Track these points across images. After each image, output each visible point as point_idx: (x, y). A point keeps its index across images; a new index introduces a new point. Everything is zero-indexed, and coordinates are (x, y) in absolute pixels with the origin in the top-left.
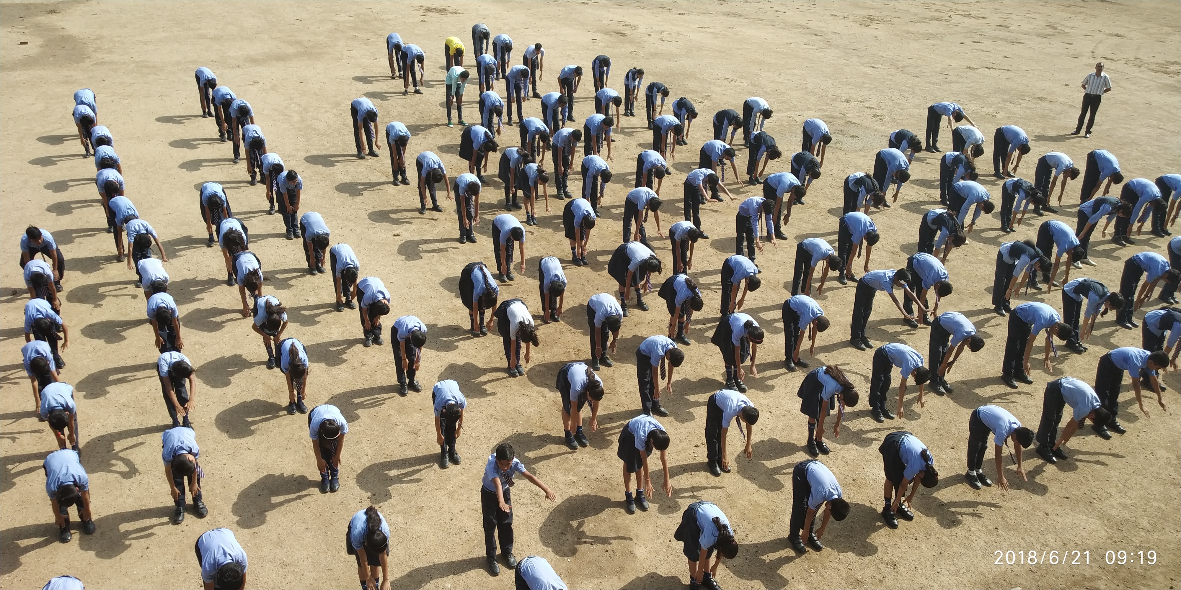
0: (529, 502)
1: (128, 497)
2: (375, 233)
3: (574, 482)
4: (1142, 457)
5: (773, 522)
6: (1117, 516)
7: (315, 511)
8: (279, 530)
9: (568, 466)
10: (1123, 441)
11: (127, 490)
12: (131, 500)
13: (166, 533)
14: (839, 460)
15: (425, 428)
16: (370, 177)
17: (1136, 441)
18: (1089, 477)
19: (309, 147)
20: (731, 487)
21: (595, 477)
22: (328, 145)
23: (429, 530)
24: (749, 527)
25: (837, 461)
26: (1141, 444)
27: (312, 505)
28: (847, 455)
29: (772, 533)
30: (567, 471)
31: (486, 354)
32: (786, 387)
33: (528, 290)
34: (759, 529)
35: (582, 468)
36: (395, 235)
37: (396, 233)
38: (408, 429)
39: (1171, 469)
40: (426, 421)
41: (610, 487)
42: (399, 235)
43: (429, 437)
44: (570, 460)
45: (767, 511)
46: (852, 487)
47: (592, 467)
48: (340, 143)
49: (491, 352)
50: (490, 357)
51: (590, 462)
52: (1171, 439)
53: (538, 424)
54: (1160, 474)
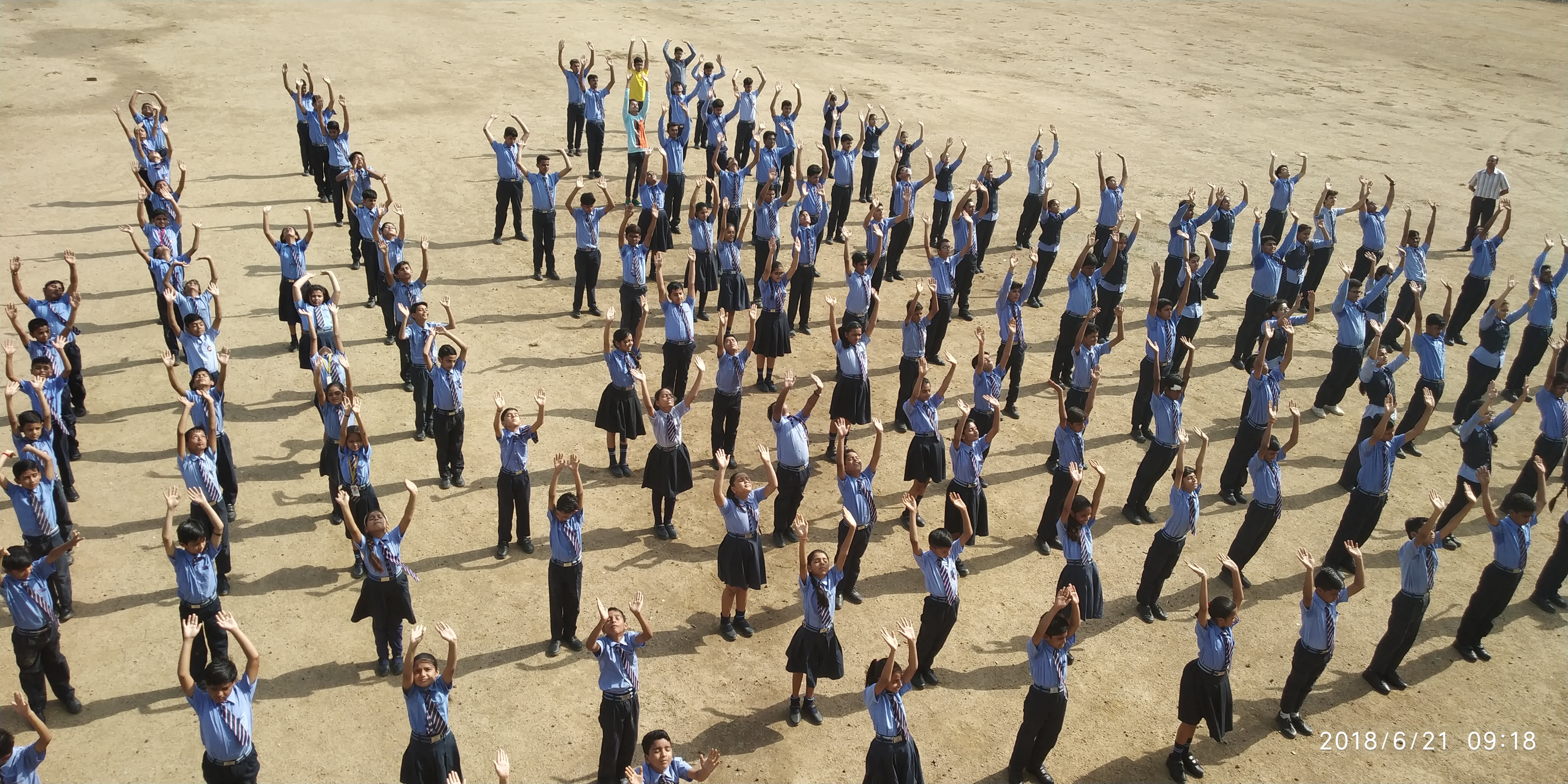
0: (661, 708)
1: (132, 672)
2: (507, 341)
3: (724, 685)
4: (1512, 692)
5: (988, 753)
6: (1468, 772)
7: (373, 705)
8: (323, 727)
9: (720, 662)
10: (1488, 669)
11: (131, 663)
12: (134, 676)
13: (174, 723)
14: (1090, 673)
15: (535, 601)
16: (510, 269)
17: (1506, 671)
18: (1435, 717)
19: (436, 226)
20: (937, 702)
21: (755, 679)
22: (461, 225)
23: (521, 739)
24: (955, 758)
25: (1086, 676)
26: (1513, 675)
27: (371, 696)
28: (1100, 669)
29: (985, 769)
30: (717, 669)
31: (630, 507)
32: (1028, 571)
33: (697, 424)
34: (967, 762)
35: (739, 666)
36: (531, 345)
37: (533, 342)
38: (512, 602)
39: (1551, 711)
40: (537, 592)
41: (772, 694)
42: (536, 345)
43: (539, 614)
44: (723, 654)
45: (982, 739)
46: (1102, 712)
47: (751, 665)
48: (477, 223)
49: (637, 504)
50: (634, 511)
51: (750, 658)
52: (1556, 670)
53: (687, 604)
54: (1536, 717)
